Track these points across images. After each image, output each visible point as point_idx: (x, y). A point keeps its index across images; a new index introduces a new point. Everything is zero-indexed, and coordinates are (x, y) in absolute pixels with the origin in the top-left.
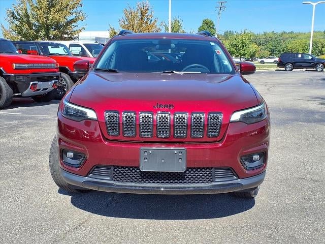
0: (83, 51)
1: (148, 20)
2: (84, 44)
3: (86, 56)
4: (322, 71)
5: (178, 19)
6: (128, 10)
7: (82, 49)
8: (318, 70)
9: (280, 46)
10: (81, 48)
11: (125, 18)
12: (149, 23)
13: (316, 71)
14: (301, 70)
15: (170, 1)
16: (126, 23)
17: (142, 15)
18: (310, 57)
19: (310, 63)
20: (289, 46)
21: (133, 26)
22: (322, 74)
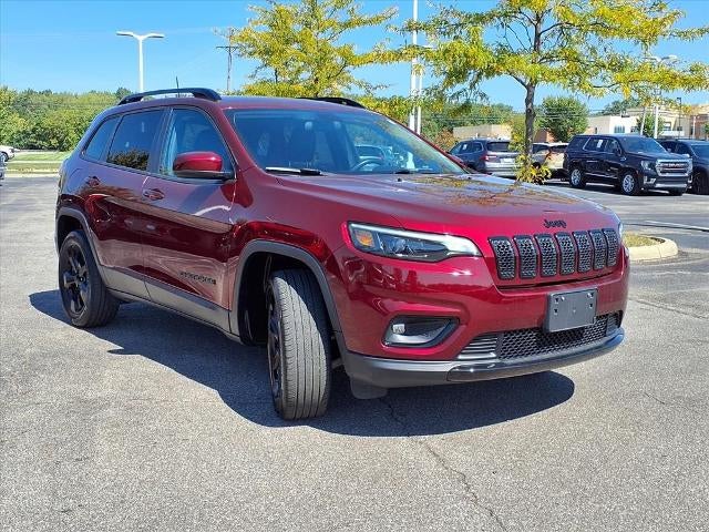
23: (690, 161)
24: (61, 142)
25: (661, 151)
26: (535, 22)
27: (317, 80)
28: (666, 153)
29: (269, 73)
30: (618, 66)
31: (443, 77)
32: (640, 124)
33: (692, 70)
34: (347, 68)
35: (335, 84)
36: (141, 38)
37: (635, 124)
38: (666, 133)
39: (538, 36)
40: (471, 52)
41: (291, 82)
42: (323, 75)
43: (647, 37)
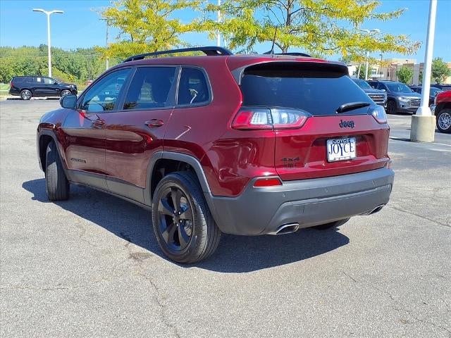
19: (55, 89)
23: (386, 94)
24: (4, 78)
25: (368, 88)
26: (287, 7)
27: (156, 41)
28: (372, 89)
29: (127, 36)
30: (340, 36)
31: (230, 42)
32: (357, 71)
33: (385, 39)
34: (175, 34)
35: (168, 45)
36: (49, 13)
37: (355, 70)
38: (373, 76)
39: (289, 16)
40: (245, 26)
41: (140, 43)
42: (160, 38)
43: (357, 18)
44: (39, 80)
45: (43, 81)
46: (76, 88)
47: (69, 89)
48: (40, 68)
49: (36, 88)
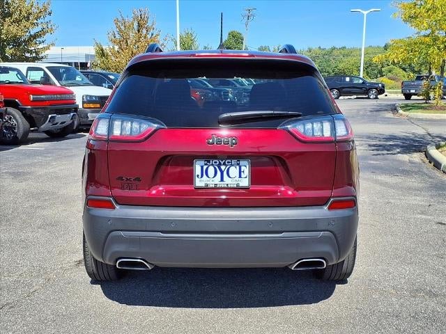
0: (46, 78)
1: (147, 33)
2: (47, 67)
3: (51, 84)
4: (377, 98)
5: (190, 32)
6: (120, 19)
7: (45, 73)
8: (371, 97)
9: (329, 66)
10: (43, 72)
11: (116, 30)
12: (149, 36)
13: (369, 98)
14: (350, 97)
15: (178, 2)
16: (117, 36)
17: (139, 25)
18: (361, 81)
19: (361, 88)
20: (341, 66)
21: (127, 41)
22: (374, 102)
36: (365, 13)
44: (348, 79)
45: (351, 80)
46: (383, 87)
47: (376, 89)
48: (383, 67)
49: (344, 88)
